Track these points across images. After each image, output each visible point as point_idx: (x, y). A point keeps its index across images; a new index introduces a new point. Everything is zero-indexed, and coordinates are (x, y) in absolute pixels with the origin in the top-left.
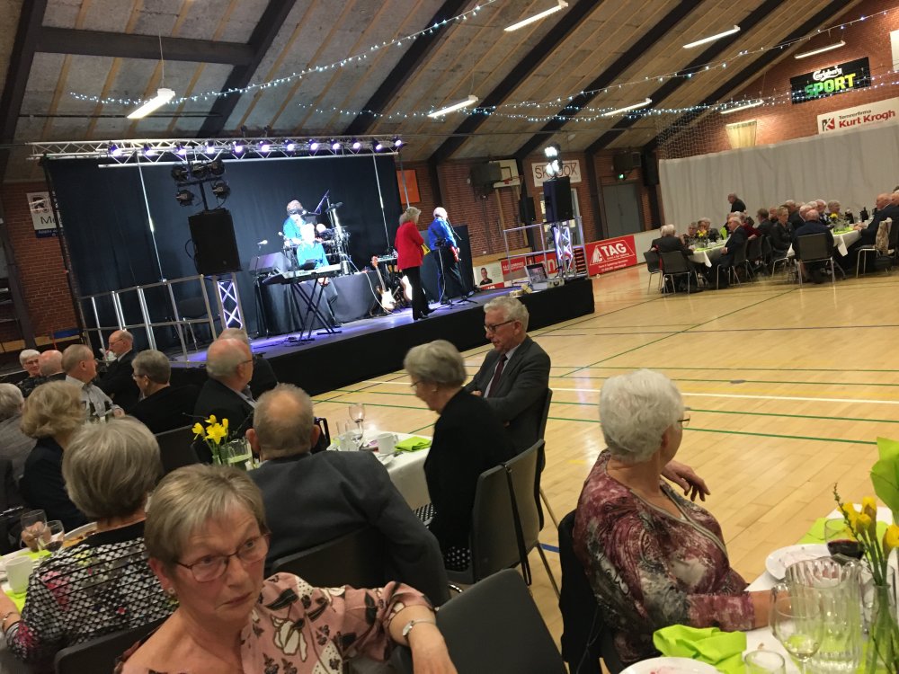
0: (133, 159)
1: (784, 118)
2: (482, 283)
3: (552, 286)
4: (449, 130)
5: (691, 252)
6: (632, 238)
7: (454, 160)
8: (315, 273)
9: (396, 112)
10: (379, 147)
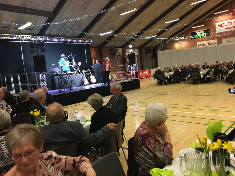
0: (19, 40)
1: (189, 42)
2: (111, 79)
3: (129, 81)
4: (105, 39)
5: (165, 74)
6: (150, 70)
7: (106, 47)
8: (67, 73)
9: (91, 33)
10: (86, 42)
